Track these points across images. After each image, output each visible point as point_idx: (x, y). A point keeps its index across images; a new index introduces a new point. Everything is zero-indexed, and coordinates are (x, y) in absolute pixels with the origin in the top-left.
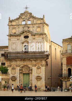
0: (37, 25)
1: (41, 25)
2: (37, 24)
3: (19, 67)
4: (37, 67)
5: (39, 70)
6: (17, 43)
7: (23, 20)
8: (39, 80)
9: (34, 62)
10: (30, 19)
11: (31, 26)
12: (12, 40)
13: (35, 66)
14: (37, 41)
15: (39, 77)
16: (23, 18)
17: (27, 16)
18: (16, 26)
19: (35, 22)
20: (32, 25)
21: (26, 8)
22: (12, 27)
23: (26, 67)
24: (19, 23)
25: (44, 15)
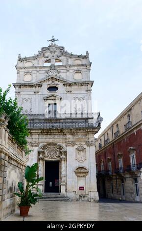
0: (76, 68)
1: (82, 67)
2: (74, 66)
3: (36, 146)
4: (76, 147)
5: (82, 153)
6: (33, 100)
7: (46, 59)
8: (81, 175)
9: (71, 136)
10: (60, 58)
11: (63, 70)
12: (22, 93)
13: (73, 144)
14: (74, 96)
15: (82, 168)
16: (46, 55)
17: (55, 52)
18: (31, 70)
19: (70, 63)
20: (64, 68)
21: (53, 40)
22: (23, 70)
23: (52, 147)
24: (38, 64)
25: (87, 52)
